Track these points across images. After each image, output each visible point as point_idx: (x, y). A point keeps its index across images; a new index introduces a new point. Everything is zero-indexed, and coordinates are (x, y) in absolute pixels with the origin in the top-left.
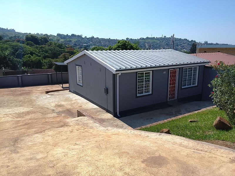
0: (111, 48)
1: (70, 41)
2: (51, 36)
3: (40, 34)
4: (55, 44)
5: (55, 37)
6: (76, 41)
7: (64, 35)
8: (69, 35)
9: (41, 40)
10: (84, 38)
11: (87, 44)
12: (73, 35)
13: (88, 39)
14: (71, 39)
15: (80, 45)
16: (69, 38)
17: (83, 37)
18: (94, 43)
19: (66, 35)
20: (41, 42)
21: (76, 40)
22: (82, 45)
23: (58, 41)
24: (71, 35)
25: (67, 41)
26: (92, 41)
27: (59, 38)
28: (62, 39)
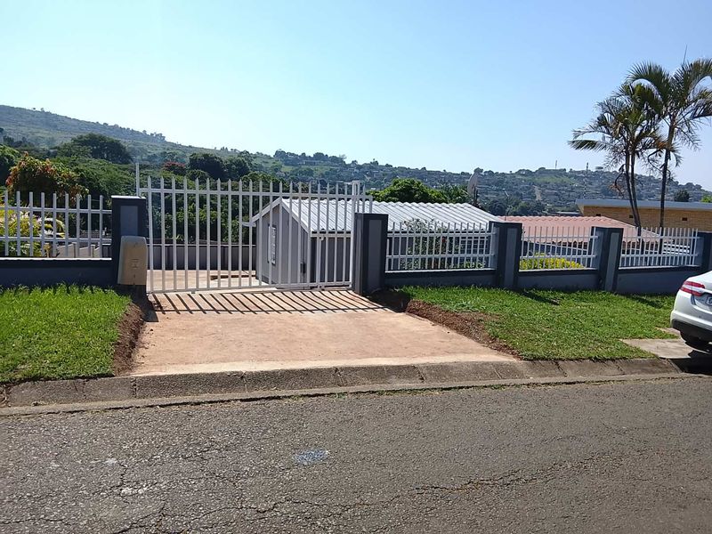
1: (310, 173)
2: (258, 155)
3: (229, 150)
5: (269, 161)
6: (327, 173)
7: (293, 154)
8: (307, 155)
9: (229, 167)
10: (349, 165)
12: (319, 156)
13: (360, 167)
14: (312, 168)
16: (307, 164)
17: (348, 161)
18: (376, 179)
19: (300, 154)
20: (229, 172)
21: (326, 169)
23: (276, 170)
24: (312, 156)
25: (301, 172)
26: (371, 175)
27: (279, 163)
28: (286, 164)
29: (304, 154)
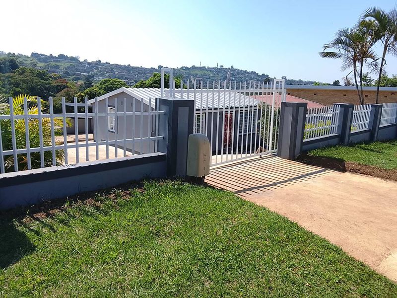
0: (144, 84)
1: (57, 67)
2: (20, 56)
4: (32, 72)
5: (27, 59)
6: (69, 67)
7: (44, 55)
8: (54, 55)
10: (82, 63)
11: (88, 72)
12: (62, 57)
13: (89, 64)
14: (58, 64)
15: (75, 74)
16: (54, 61)
17: (81, 60)
18: (101, 71)
19: (48, 55)
21: (67, 65)
22: (80, 75)
23: (35, 65)
24: (57, 56)
25: (51, 67)
26: (97, 68)
27: (35, 60)
28: (40, 62)
29: (51, 55)
